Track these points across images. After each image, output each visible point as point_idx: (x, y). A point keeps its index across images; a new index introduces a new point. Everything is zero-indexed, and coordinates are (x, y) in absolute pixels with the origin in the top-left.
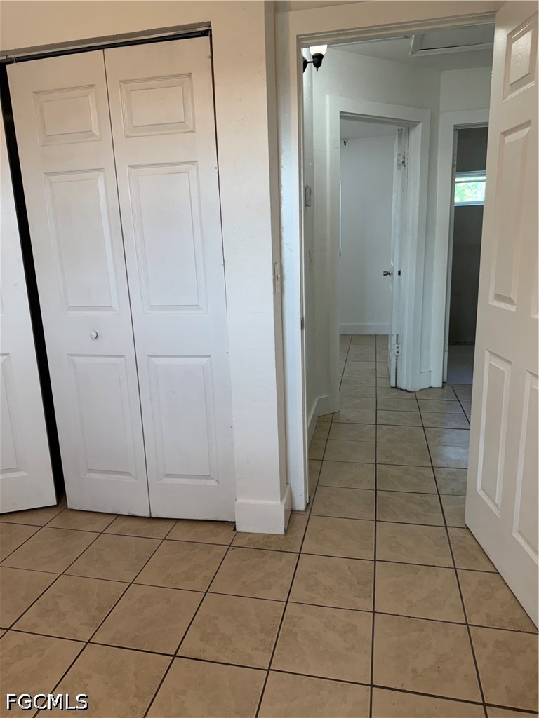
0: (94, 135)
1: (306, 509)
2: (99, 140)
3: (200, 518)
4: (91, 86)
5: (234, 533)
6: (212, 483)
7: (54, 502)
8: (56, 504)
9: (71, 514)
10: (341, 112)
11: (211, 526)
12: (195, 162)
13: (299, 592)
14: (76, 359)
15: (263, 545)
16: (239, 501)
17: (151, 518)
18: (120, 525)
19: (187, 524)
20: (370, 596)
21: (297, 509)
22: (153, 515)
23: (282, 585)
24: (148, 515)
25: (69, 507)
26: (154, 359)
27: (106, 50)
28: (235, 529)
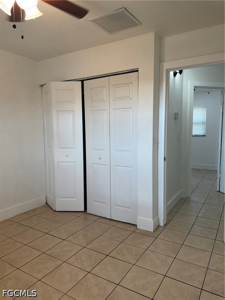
0: (105, 100)
1: (164, 226)
2: (106, 101)
3: (126, 222)
4: (105, 86)
5: (136, 228)
6: (131, 210)
7: (83, 210)
8: (84, 211)
9: (88, 214)
10: (194, 86)
11: (129, 225)
12: (131, 108)
13: (151, 248)
14: (94, 165)
15: (145, 234)
16: (138, 217)
17: (111, 219)
18: (101, 220)
19: (121, 223)
20: (176, 254)
21: (161, 225)
22: (112, 219)
23: (147, 245)
24: (110, 218)
25: (87, 212)
26: (115, 167)
27: (110, 77)
28: (137, 227)
